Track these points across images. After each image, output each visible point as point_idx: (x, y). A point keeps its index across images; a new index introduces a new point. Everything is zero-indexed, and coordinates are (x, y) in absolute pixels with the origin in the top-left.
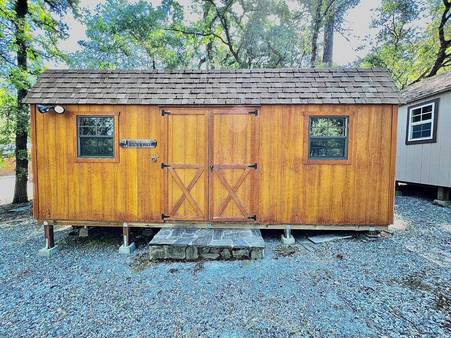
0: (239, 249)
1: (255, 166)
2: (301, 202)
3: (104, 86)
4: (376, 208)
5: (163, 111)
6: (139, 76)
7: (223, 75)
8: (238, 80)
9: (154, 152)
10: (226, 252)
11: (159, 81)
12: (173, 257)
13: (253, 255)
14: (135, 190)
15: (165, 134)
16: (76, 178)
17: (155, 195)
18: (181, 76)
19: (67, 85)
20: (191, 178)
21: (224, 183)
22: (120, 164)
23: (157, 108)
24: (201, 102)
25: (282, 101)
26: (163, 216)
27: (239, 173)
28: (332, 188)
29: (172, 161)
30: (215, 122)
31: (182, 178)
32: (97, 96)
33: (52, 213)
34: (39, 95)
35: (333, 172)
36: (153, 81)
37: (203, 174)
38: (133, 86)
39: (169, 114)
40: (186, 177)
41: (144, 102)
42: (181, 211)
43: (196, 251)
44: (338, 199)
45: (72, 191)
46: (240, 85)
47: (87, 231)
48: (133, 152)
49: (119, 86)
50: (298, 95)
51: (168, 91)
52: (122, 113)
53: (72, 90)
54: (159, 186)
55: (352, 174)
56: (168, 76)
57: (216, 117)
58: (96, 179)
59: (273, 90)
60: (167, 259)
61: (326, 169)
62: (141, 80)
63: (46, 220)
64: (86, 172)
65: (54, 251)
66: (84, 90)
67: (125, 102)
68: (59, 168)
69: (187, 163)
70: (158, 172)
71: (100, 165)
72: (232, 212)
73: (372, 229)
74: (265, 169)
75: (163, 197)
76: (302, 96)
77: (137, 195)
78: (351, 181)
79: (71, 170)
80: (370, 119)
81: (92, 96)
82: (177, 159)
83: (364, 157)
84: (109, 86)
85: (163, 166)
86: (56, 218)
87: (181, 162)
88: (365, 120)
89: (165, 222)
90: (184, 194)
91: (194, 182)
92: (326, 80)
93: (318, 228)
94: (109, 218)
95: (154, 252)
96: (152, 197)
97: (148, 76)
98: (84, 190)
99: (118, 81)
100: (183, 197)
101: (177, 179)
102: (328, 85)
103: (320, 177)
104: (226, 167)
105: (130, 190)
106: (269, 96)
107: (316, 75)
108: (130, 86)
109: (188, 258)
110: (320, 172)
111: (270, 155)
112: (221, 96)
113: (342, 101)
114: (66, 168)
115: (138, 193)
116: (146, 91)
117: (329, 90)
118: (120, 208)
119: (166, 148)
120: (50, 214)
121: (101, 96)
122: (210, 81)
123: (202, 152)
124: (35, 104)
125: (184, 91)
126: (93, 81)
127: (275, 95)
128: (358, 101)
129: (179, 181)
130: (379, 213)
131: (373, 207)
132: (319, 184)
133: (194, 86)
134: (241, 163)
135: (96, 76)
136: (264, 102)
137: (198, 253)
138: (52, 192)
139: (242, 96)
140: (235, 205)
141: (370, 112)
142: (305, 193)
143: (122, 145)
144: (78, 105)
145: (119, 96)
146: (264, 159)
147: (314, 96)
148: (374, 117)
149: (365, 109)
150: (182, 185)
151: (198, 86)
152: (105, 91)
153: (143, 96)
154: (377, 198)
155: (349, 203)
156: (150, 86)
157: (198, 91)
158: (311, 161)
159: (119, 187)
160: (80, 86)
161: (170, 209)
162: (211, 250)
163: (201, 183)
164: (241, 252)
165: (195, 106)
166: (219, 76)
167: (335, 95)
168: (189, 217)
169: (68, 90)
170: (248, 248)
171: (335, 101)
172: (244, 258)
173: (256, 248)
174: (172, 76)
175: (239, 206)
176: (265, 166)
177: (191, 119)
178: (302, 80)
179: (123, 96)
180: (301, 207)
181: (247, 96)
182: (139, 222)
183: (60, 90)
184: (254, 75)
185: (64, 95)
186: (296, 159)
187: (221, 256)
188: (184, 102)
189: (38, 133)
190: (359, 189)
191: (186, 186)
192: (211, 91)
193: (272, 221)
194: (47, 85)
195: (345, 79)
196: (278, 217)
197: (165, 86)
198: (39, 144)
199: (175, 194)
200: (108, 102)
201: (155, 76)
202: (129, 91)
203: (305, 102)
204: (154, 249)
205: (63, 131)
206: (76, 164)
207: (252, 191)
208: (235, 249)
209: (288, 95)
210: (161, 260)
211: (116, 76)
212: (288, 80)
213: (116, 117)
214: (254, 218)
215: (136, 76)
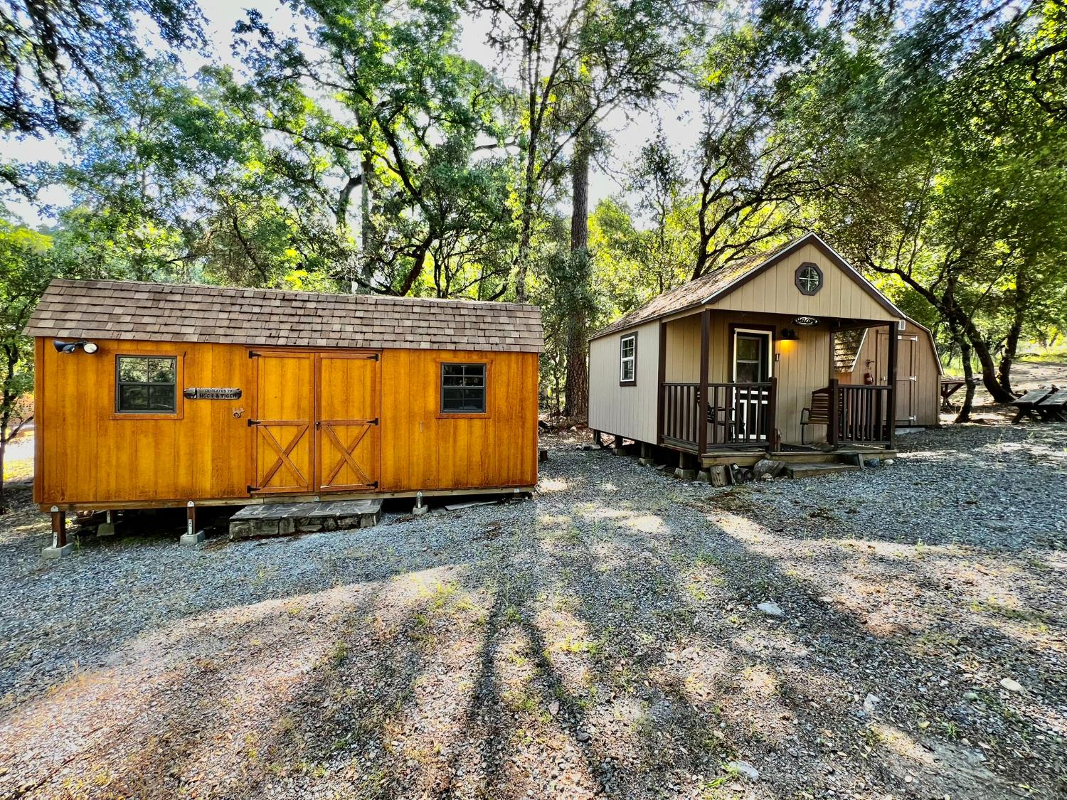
0: (346, 517)
1: (376, 422)
2: (434, 463)
3: (159, 312)
4: (519, 466)
5: (251, 353)
6: (215, 300)
7: (338, 306)
8: (359, 314)
9: (237, 406)
10: (331, 522)
11: (245, 309)
12: (262, 533)
13: (363, 522)
14: (208, 457)
15: (253, 381)
16: (112, 442)
17: (237, 462)
18: (278, 303)
19: (97, 309)
20: (291, 438)
21: (335, 443)
22: (185, 420)
23: (243, 348)
24: (304, 342)
25: (407, 345)
26: (249, 489)
27: (355, 431)
28: (469, 447)
29: (264, 416)
30: (323, 368)
31: (277, 438)
32: (149, 328)
33: (67, 493)
34: (50, 324)
35: (471, 427)
36: (237, 308)
37: (307, 432)
38: (207, 315)
39: (258, 355)
40: (283, 437)
41: (222, 340)
42: (276, 481)
43: (292, 524)
44: (476, 459)
45: (104, 460)
46: (358, 321)
47: (112, 526)
48: (205, 406)
49: (185, 314)
50: (428, 338)
51: (259, 325)
52: (189, 352)
53: (106, 318)
54: (243, 450)
55: (491, 429)
56: (259, 302)
57: (324, 362)
58: (145, 443)
59: (400, 330)
60: (253, 537)
61: (463, 424)
62: (218, 307)
63: (57, 504)
64: (128, 433)
65: (67, 551)
66: (128, 319)
67: (195, 339)
68: (81, 428)
69: (285, 418)
70: (242, 431)
71: (152, 423)
72: (346, 479)
73: (517, 491)
74: (389, 424)
75: (249, 463)
76: (434, 339)
77: (210, 463)
78: (491, 437)
79: (102, 432)
80: (509, 367)
81: (141, 328)
82: (271, 413)
83: (504, 409)
84: (167, 313)
85: (250, 423)
86: (75, 500)
87: (276, 418)
88: (505, 369)
89: (252, 497)
90: (280, 459)
91: (295, 443)
92: (467, 319)
93: (455, 493)
94: (164, 496)
95: (237, 529)
96: (234, 463)
97: (228, 301)
98: (125, 458)
99: (182, 306)
100: (280, 463)
101: (270, 440)
102: (468, 325)
103: (455, 433)
104: (337, 424)
105: (200, 455)
106: (393, 337)
107: (457, 312)
108: (201, 314)
109: (281, 532)
110: (456, 428)
111: (396, 408)
112: (332, 335)
113: (478, 347)
114: (93, 427)
115: (213, 460)
116: (226, 323)
117: (467, 332)
118: (183, 480)
119: (255, 399)
120: (63, 494)
121: (156, 328)
122: (320, 312)
123: (305, 404)
124: (44, 338)
125: (283, 326)
126: (141, 304)
127: (401, 337)
128: (495, 348)
129: (272, 443)
130: (522, 473)
131: (515, 465)
132: (455, 441)
133: (296, 319)
134: (357, 417)
135: (145, 296)
136: (386, 345)
137: (295, 526)
138: (69, 463)
139: (359, 336)
140: (349, 470)
141: (510, 361)
142: (438, 452)
143: (188, 395)
144: (119, 340)
145: (184, 330)
146: (387, 413)
147: (448, 339)
148: (514, 366)
149: (504, 357)
150: (276, 449)
151: (303, 319)
152: (161, 320)
153: (221, 331)
154: (519, 455)
155: (489, 463)
156: (233, 316)
157: (301, 327)
158: (445, 415)
159: (182, 453)
160: (118, 311)
161: (260, 480)
162: (311, 521)
163: (304, 444)
164: (348, 521)
165: (296, 347)
166: (331, 306)
167: (472, 340)
168: (287, 489)
169: (99, 318)
170: (357, 515)
171: (470, 347)
172: (352, 527)
173: (366, 514)
174: (265, 303)
175: (356, 471)
176: (389, 421)
177: (291, 364)
178: (439, 318)
179: (191, 330)
180: (434, 469)
181: (368, 336)
182: (213, 499)
183: (86, 317)
184: (380, 308)
185: (94, 325)
186: (426, 413)
187: (323, 527)
188: (282, 342)
189: (47, 378)
190: (499, 446)
191: (284, 448)
192: (319, 327)
193: (397, 488)
194: (60, 307)
195: (489, 319)
196: (405, 483)
197: (255, 317)
198: (47, 394)
199: (267, 459)
200: (168, 337)
201: (240, 301)
202: (200, 323)
203: (435, 346)
204: (236, 525)
205: (91, 378)
206: (112, 422)
207: (372, 452)
208: (341, 518)
209: (418, 338)
210: (246, 539)
211: (178, 297)
212: (421, 317)
213: (180, 359)
214: (376, 485)
215: (210, 300)
